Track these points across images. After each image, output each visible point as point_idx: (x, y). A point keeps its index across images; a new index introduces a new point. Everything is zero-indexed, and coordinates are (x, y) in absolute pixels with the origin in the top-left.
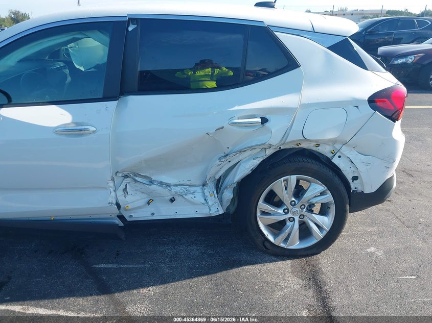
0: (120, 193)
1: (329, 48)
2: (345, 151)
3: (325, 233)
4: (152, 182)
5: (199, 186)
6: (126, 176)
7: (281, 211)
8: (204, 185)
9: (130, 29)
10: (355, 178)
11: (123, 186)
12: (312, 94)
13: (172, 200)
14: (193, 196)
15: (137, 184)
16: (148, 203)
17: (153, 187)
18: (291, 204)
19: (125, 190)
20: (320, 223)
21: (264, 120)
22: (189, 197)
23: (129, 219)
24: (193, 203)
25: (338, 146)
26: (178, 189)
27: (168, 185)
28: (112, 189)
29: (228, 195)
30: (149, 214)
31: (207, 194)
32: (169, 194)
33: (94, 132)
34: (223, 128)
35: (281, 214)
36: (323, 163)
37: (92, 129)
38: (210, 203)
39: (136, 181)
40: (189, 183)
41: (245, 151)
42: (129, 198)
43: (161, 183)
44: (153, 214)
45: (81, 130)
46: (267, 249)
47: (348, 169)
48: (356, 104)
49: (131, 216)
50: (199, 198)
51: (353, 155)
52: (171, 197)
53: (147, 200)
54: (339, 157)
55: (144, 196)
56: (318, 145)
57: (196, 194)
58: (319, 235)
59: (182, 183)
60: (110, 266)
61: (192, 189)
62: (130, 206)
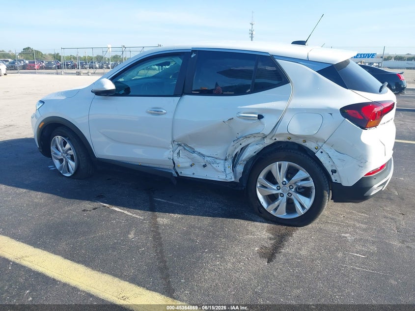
0: (175, 155)
1: (318, 72)
2: (325, 148)
3: (306, 211)
4: (194, 152)
5: (223, 160)
6: (179, 145)
7: (275, 187)
8: (226, 160)
9: (192, 56)
10: (334, 171)
11: (177, 151)
12: (297, 102)
13: (205, 166)
14: (217, 166)
15: (186, 151)
16: (191, 166)
17: (195, 155)
18: (282, 183)
19: (178, 153)
20: (303, 202)
21: (260, 117)
22: (215, 166)
23: (180, 175)
24: (217, 171)
25: (320, 144)
26: (209, 159)
27: (203, 156)
28: (171, 150)
29: (240, 169)
30: (191, 174)
31: (227, 166)
32: (203, 161)
33: (165, 113)
34: (233, 119)
35: (274, 190)
36: (309, 156)
37: (164, 111)
38: (227, 172)
39: (185, 149)
40: (216, 156)
41: (249, 137)
42: (180, 160)
43: (199, 153)
44: (194, 174)
45: (158, 111)
46: (261, 213)
47: (327, 162)
48: (331, 112)
49: (181, 173)
50: (221, 168)
51: (332, 152)
52: (204, 164)
53: (191, 163)
54: (322, 152)
55: (189, 160)
56: (305, 142)
57: (220, 165)
58: (301, 212)
59: (212, 156)
60: (163, 201)
61: (218, 161)
62: (181, 165)
